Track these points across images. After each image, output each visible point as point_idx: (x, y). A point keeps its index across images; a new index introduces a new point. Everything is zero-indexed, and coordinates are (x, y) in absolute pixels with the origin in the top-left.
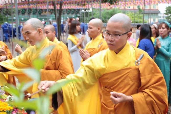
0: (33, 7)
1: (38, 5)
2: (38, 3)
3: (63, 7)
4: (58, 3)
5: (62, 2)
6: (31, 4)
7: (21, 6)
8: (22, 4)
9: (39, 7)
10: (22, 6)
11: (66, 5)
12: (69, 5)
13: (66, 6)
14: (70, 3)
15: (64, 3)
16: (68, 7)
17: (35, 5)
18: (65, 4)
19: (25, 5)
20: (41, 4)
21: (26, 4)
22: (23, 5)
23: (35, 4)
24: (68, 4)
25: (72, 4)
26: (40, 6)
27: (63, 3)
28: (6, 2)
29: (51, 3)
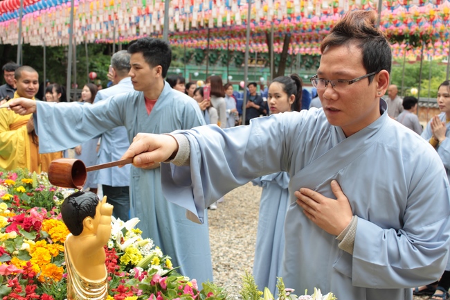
0: (220, 46)
1: (233, 40)
2: (232, 36)
3: (293, 48)
4: (280, 36)
5: (288, 35)
6: (216, 37)
7: (192, 42)
8: (194, 36)
9: (234, 46)
10: (195, 41)
11: (301, 43)
12: (308, 43)
13: (300, 47)
14: (310, 40)
15: (295, 37)
16: (305, 48)
17: (224, 39)
18: (298, 41)
19: (200, 38)
20: (238, 39)
21: (203, 38)
22: (196, 38)
23: (225, 37)
24: (304, 42)
25: (314, 42)
26: (236, 44)
27: (293, 37)
28: (154, 27)
29: (264, 37)
